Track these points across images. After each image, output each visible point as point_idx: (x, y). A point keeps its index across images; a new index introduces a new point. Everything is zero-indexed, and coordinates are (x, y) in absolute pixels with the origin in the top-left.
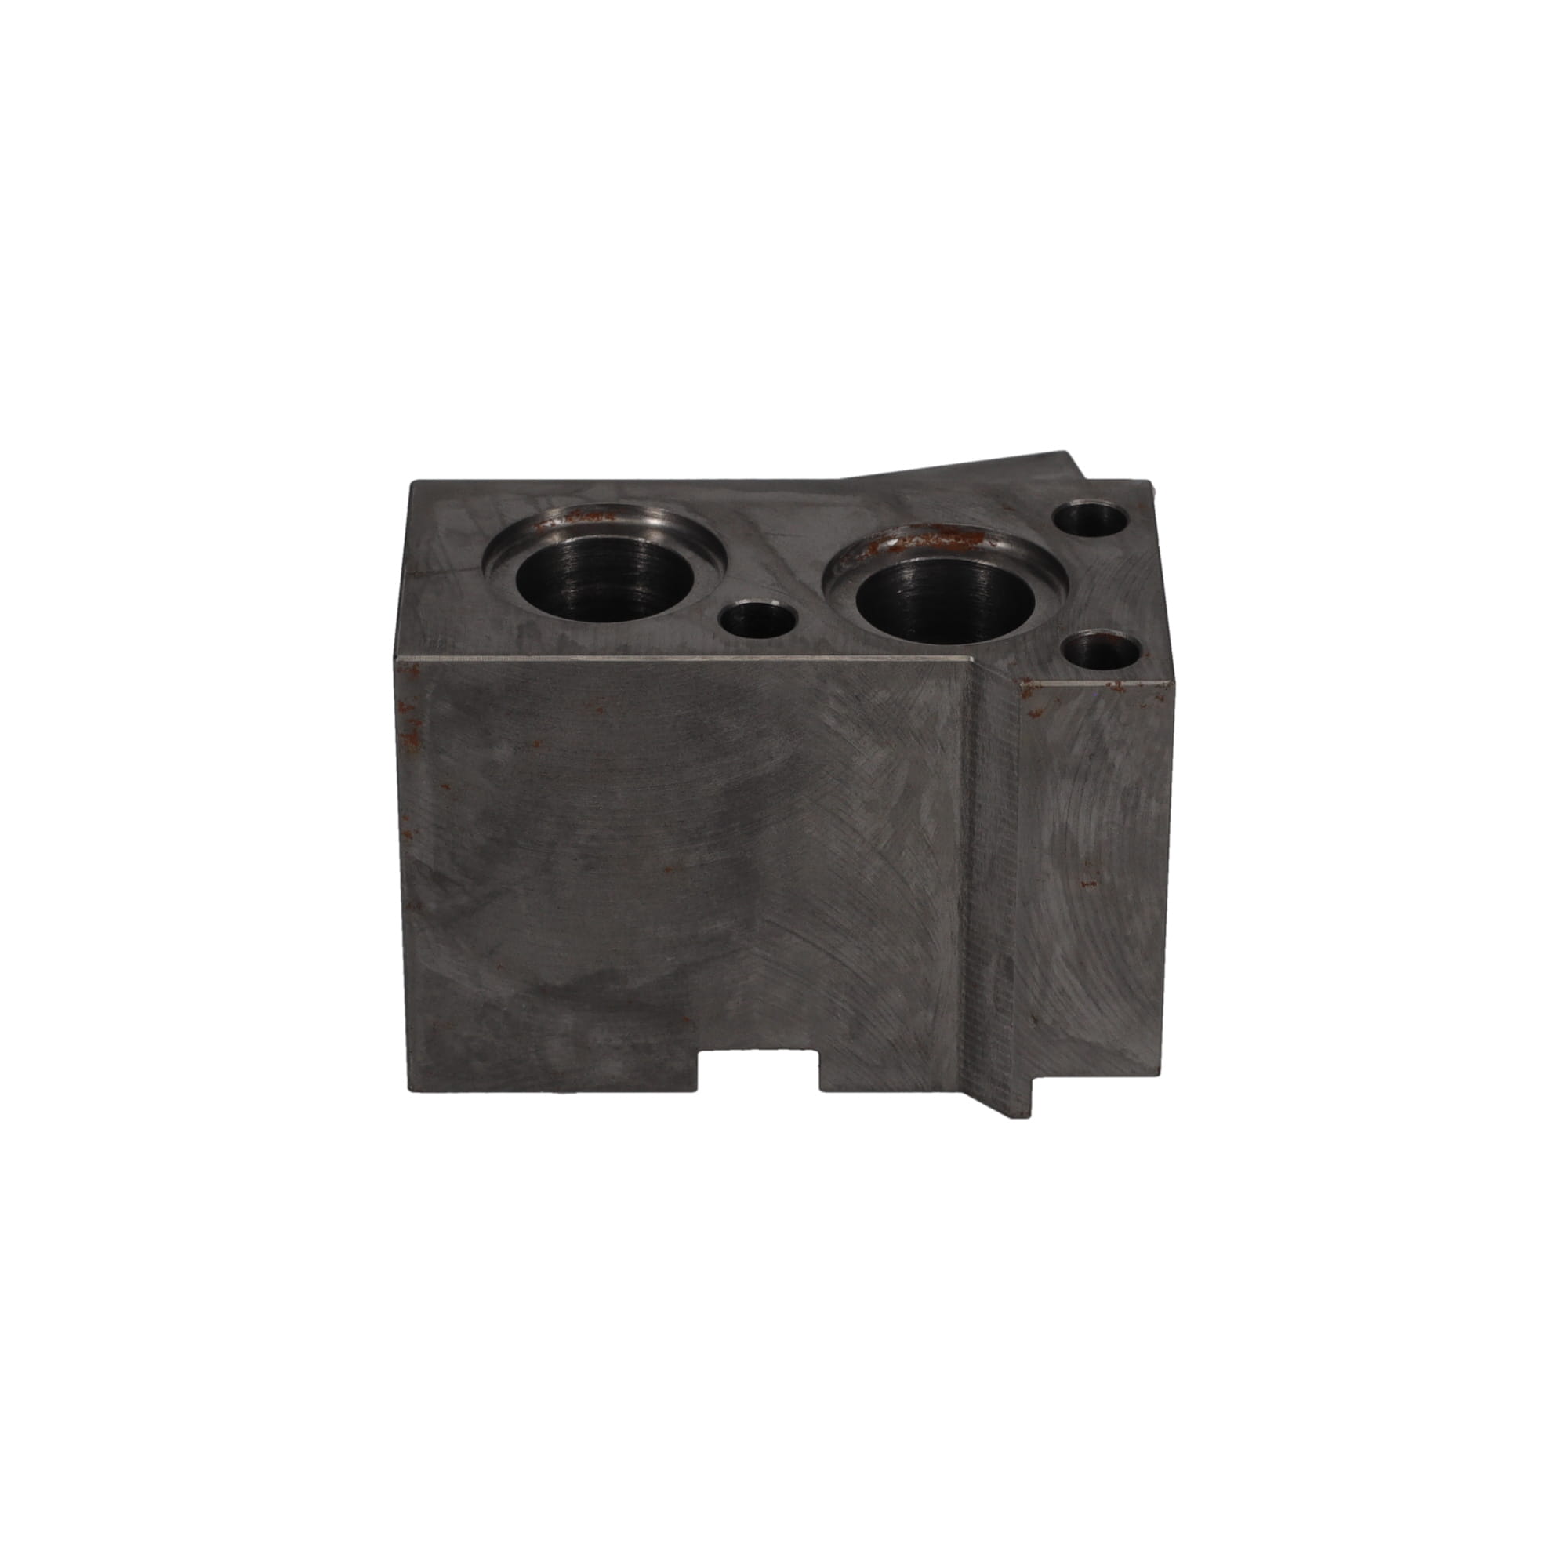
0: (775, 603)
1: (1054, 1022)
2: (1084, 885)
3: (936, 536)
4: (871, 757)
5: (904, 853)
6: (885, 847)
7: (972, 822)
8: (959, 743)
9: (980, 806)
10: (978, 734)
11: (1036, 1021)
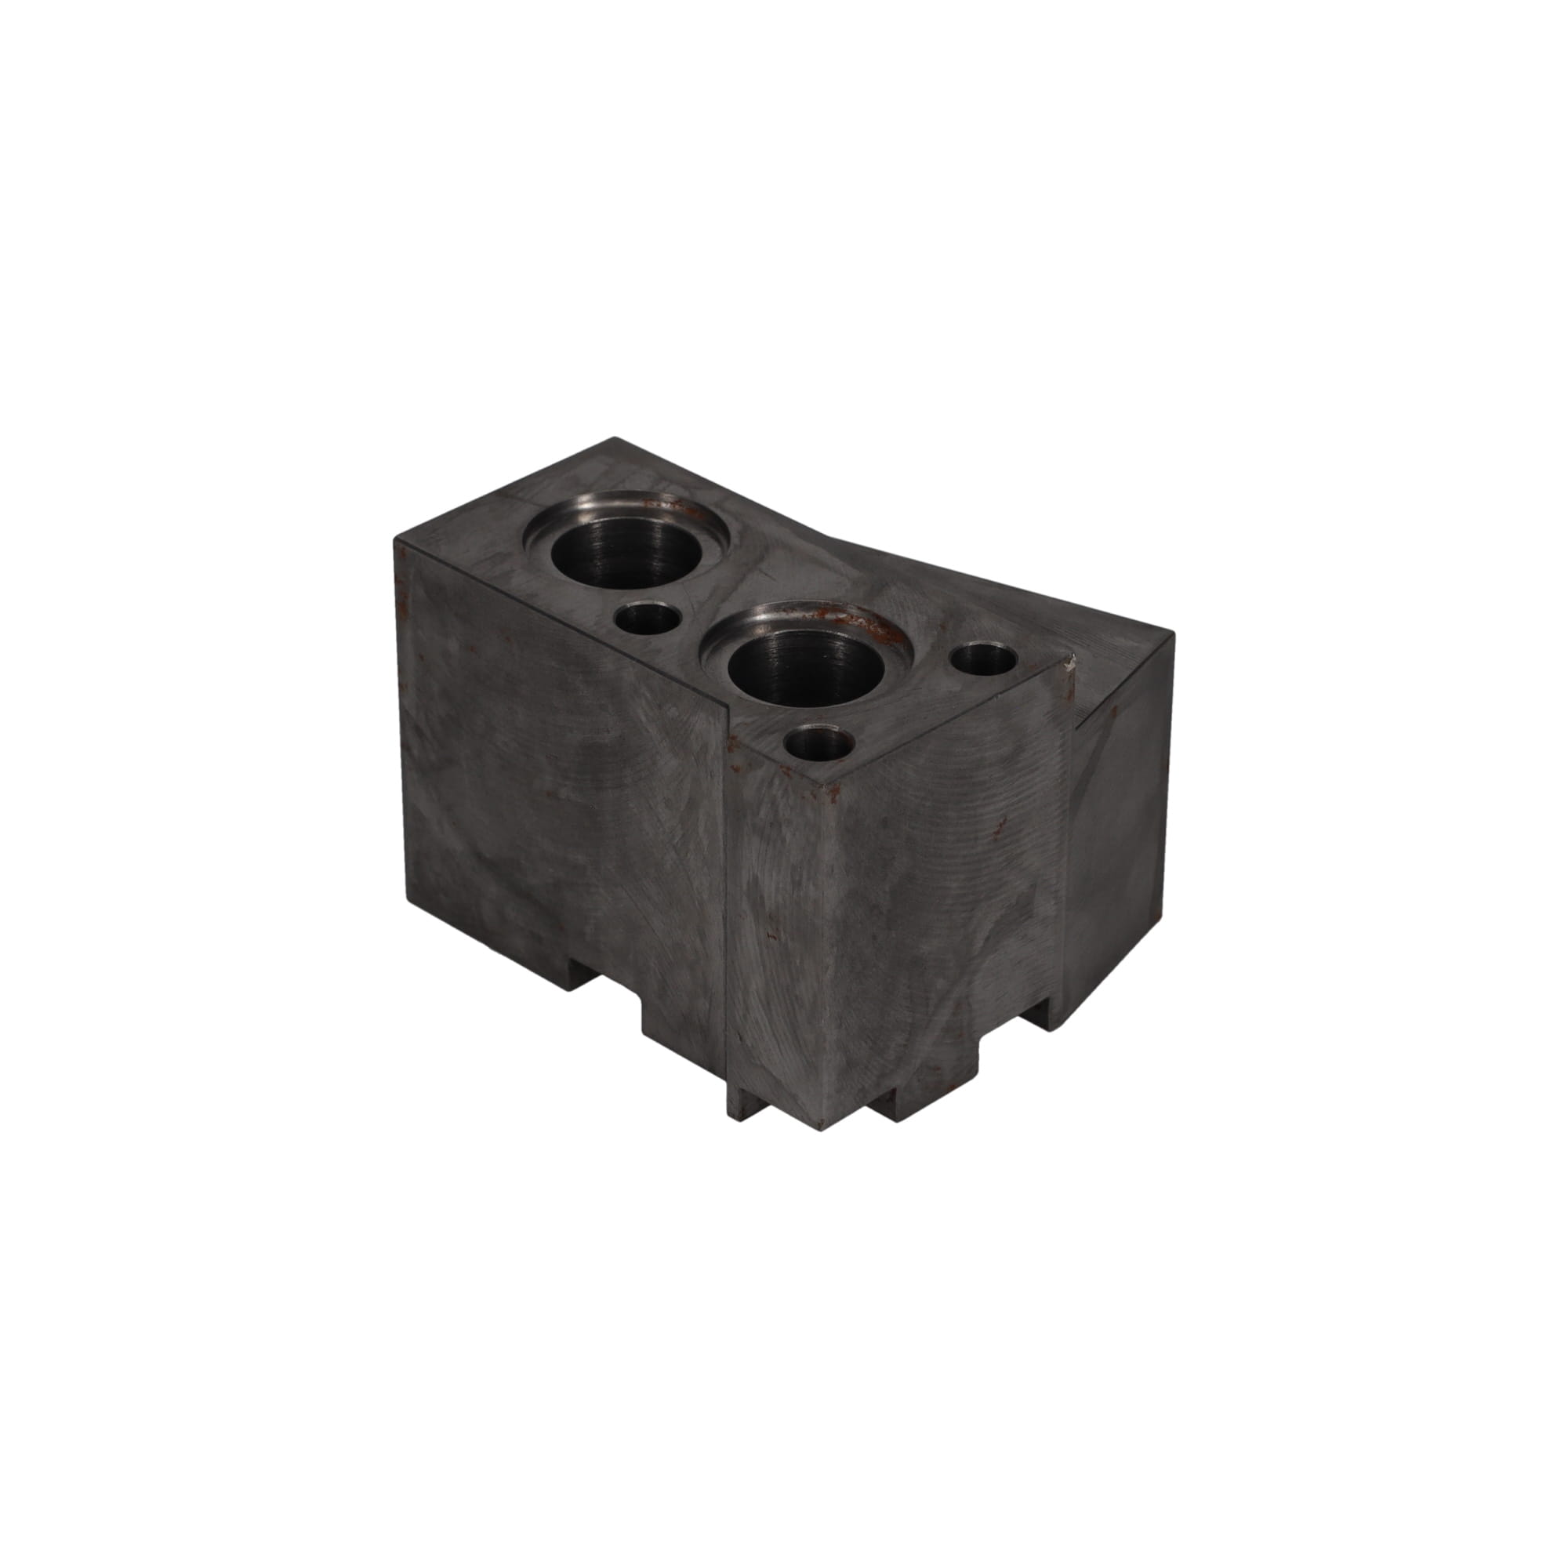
1: (752, 1046)
3: (876, 624)
4: (669, 763)
5: (689, 855)
6: (677, 843)
8: (721, 777)
11: (741, 1039)
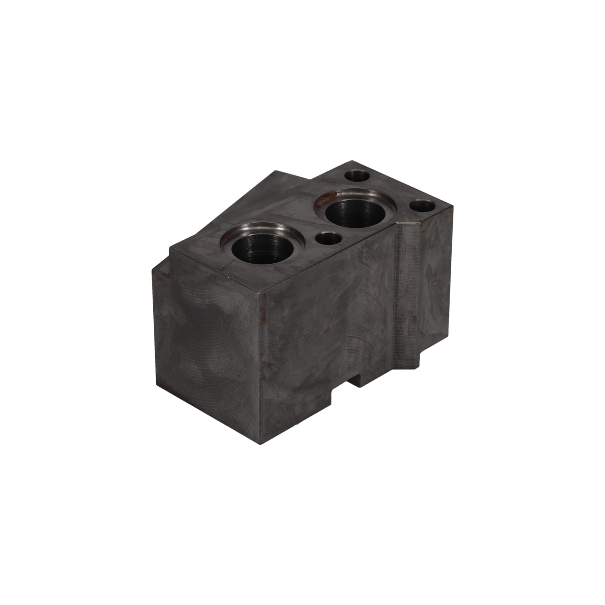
0: (334, 233)
2: (433, 282)
7: (398, 277)
9: (401, 271)
10: (400, 246)
